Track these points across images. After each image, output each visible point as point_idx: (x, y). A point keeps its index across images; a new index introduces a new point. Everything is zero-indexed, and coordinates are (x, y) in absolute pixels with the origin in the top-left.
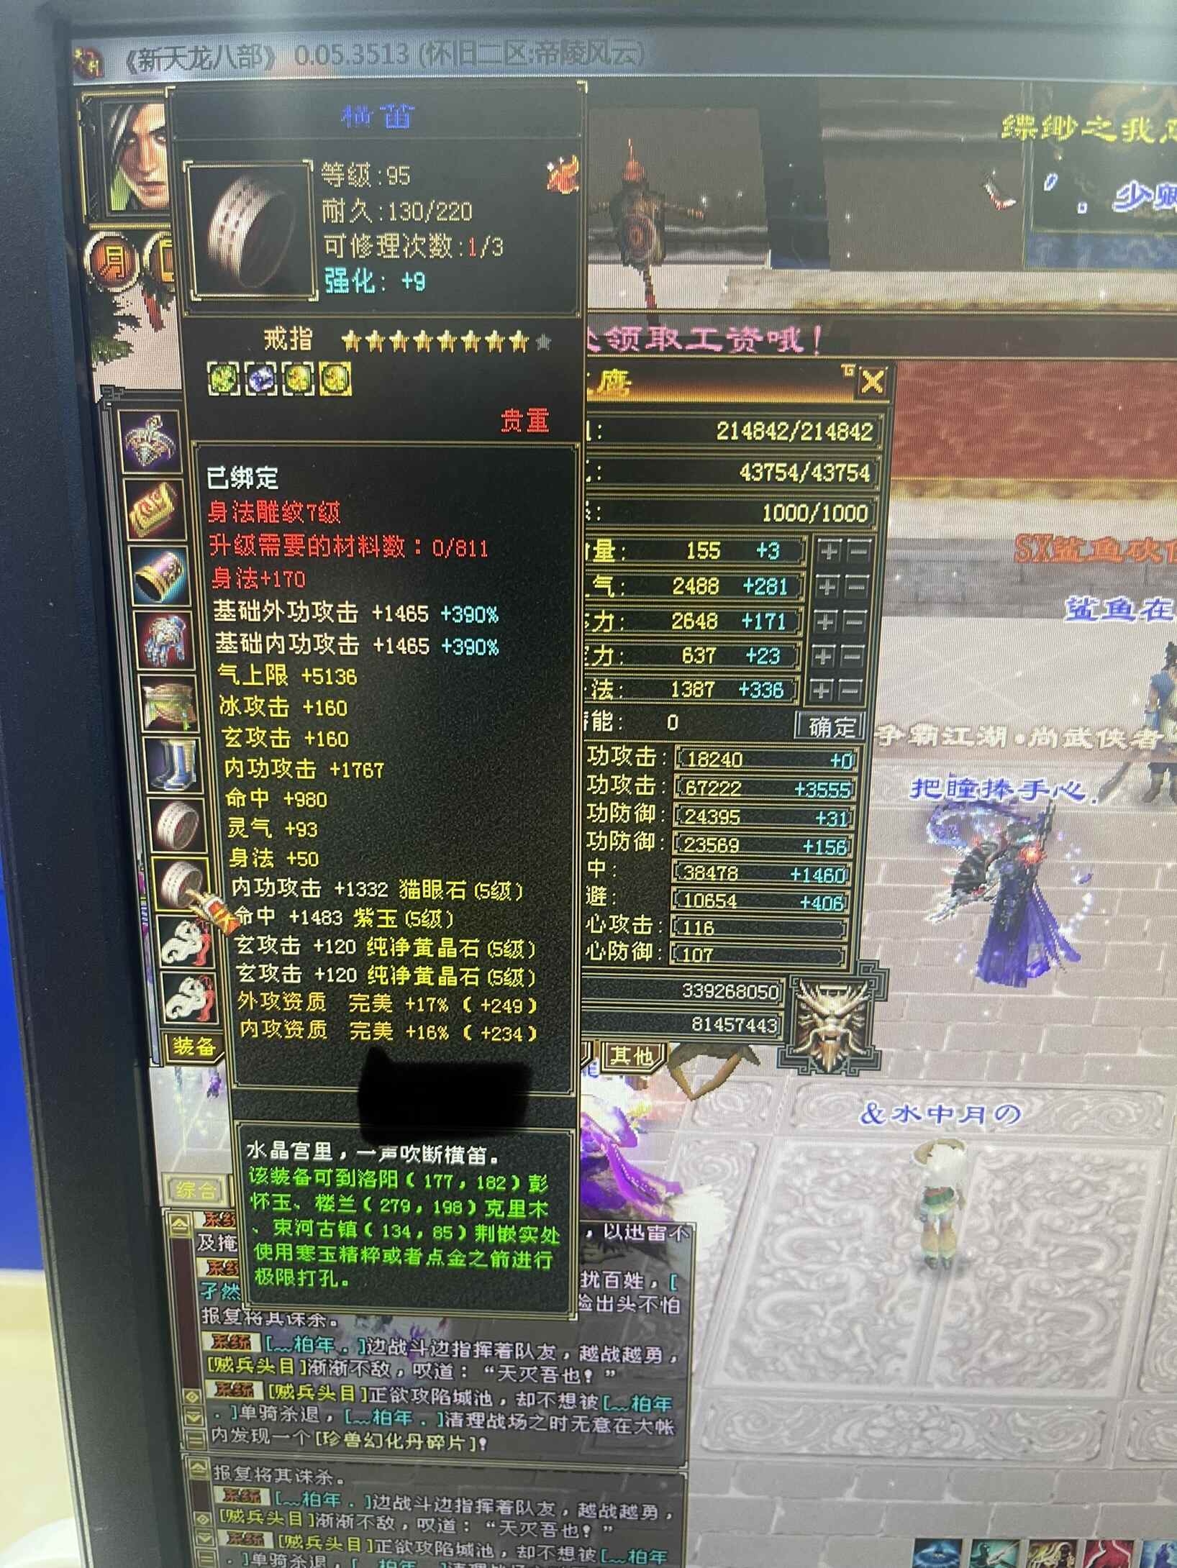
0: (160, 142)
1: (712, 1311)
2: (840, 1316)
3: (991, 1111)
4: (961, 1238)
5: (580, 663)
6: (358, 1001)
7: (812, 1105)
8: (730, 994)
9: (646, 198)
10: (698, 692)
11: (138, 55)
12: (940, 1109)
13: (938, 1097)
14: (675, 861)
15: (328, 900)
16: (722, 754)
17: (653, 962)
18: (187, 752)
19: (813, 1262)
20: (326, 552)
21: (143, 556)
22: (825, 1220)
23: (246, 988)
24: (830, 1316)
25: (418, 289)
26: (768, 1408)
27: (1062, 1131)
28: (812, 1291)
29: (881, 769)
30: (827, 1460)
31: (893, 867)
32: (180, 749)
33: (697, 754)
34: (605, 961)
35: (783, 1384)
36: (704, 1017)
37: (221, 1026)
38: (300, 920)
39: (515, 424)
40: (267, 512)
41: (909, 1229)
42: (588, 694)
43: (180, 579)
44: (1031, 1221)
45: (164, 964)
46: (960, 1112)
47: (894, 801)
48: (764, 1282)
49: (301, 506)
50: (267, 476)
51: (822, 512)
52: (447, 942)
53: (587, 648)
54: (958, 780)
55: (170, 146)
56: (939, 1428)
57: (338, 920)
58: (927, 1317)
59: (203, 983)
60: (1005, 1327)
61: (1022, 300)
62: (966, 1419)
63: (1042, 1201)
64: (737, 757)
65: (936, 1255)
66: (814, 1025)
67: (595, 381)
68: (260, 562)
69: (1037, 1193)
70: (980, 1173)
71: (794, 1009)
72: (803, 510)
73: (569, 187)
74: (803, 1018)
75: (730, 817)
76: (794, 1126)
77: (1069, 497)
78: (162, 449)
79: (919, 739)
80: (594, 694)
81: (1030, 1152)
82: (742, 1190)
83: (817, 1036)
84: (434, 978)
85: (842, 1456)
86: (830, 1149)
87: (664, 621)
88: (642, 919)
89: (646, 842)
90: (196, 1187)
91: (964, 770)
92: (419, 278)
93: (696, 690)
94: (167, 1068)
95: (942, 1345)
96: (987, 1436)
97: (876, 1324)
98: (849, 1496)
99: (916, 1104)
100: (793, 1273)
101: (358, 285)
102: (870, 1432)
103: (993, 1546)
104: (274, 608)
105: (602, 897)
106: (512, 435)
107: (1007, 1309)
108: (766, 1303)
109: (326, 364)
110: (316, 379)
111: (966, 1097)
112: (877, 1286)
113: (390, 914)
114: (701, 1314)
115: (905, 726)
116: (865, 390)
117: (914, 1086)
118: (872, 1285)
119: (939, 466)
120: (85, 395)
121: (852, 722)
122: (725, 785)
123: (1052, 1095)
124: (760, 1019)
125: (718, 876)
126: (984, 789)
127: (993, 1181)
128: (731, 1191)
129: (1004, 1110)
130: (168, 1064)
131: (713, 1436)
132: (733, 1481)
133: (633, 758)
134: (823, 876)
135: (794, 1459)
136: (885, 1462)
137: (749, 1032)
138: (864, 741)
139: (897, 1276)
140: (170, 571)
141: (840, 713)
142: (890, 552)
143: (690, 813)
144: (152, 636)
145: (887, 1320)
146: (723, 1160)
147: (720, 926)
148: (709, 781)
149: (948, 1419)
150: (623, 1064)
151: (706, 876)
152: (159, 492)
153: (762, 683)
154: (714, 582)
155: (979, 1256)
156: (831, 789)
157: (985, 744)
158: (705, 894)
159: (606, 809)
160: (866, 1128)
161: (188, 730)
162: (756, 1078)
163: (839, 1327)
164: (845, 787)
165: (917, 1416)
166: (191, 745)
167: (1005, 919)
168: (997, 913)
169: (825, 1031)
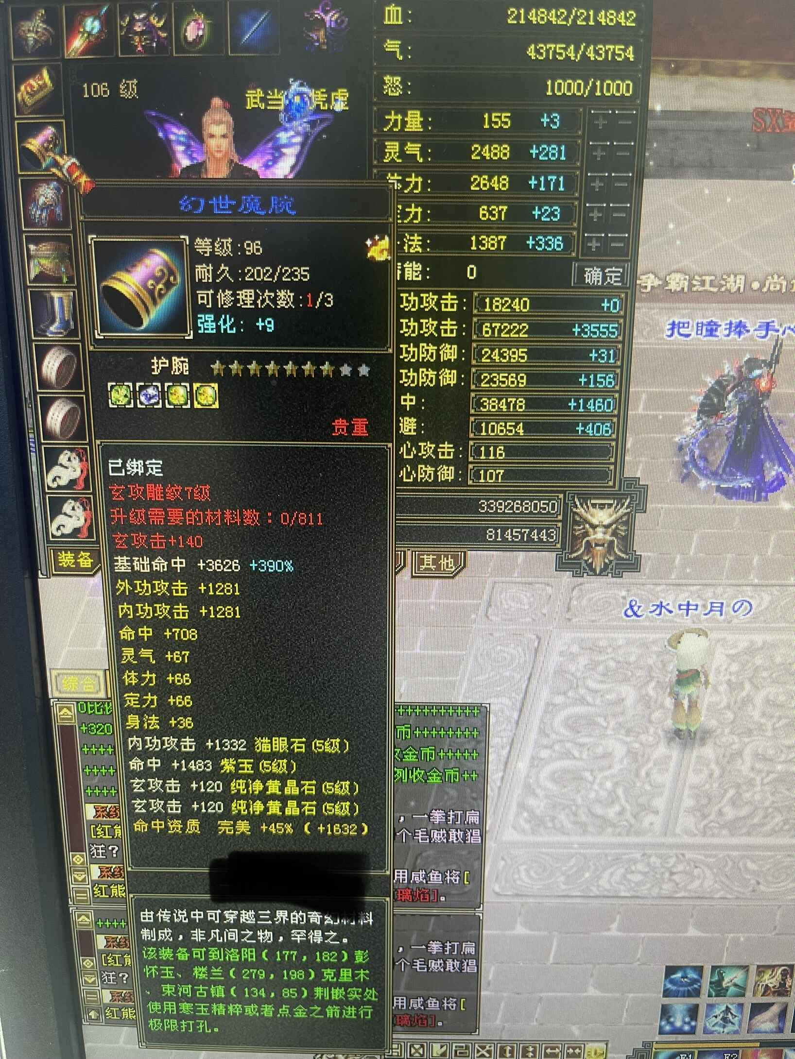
1: (503, 778)
3: (728, 606)
4: (704, 712)
5: (394, 220)
7: (584, 602)
8: (518, 509)
10: (493, 245)
12: (688, 604)
13: (687, 594)
14: (473, 394)
16: (513, 299)
17: (454, 483)
18: (65, 302)
19: (586, 736)
21: (28, 130)
22: (595, 699)
24: (598, 780)
26: (547, 858)
27: (787, 621)
28: (581, 759)
29: (642, 312)
30: (595, 901)
31: (651, 397)
32: (60, 299)
33: (492, 299)
34: (415, 482)
35: (560, 838)
36: (496, 529)
37: (98, 542)
41: (662, 706)
42: (401, 248)
44: (759, 699)
45: (49, 488)
46: (704, 606)
47: (653, 340)
48: (545, 754)
51: (594, 87)
53: (400, 207)
54: (705, 321)
56: (684, 872)
58: (676, 779)
59: (82, 504)
60: (738, 786)
62: (706, 865)
63: (769, 680)
64: (525, 302)
65: (684, 728)
66: (586, 534)
69: (765, 674)
70: (719, 659)
71: (570, 520)
72: (579, 85)
74: (577, 528)
75: (518, 355)
76: (569, 620)
78: (45, 38)
79: (673, 286)
80: (406, 248)
81: (759, 639)
82: (528, 676)
83: (589, 545)
85: (608, 897)
86: (598, 639)
87: (464, 182)
88: (446, 445)
89: (449, 378)
90: (78, 681)
91: (709, 313)
93: (491, 243)
94: (53, 578)
95: (688, 802)
96: (723, 879)
97: (635, 786)
98: (614, 931)
99: (670, 599)
100: (568, 745)
102: (629, 876)
103: (727, 971)
105: (413, 426)
107: (740, 771)
108: (547, 771)
111: (709, 593)
112: (636, 753)
114: (494, 781)
115: (662, 275)
117: (667, 585)
118: (632, 754)
119: (691, 49)
121: (619, 272)
122: (515, 327)
123: (778, 591)
124: (542, 529)
125: (508, 408)
126: (726, 329)
127: (730, 664)
128: (517, 676)
129: (739, 604)
130: (53, 575)
131: (503, 883)
132: (519, 920)
133: (438, 304)
134: (594, 405)
135: (569, 901)
136: (641, 902)
137: (532, 540)
138: (629, 288)
139: (652, 746)
140: (49, 142)
141: (608, 264)
142: (651, 123)
143: (486, 352)
144: (35, 200)
145: (644, 783)
146: (512, 651)
147: (510, 451)
148: (502, 324)
149: (692, 864)
150: (430, 569)
151: (499, 408)
152: (41, 75)
153: (545, 237)
154: (506, 148)
155: (718, 727)
156: (601, 330)
157: (726, 290)
158: (497, 423)
159: (416, 349)
160: (628, 621)
161: (67, 283)
162: (539, 580)
163: (605, 790)
164: (613, 328)
165: (667, 863)
166: (69, 296)
167: (740, 441)
168: (735, 437)
169: (595, 539)
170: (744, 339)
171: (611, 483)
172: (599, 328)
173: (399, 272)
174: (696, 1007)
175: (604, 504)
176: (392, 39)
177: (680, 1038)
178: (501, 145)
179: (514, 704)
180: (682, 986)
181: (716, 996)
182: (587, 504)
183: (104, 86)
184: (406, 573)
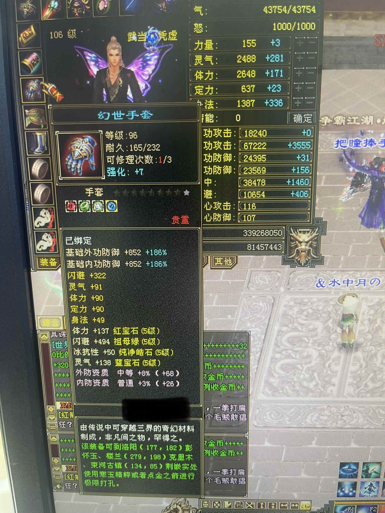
1: (257, 368)
2: (309, 369)
7: (296, 280)
8: (263, 234)
10: (248, 104)
12: (348, 281)
13: (347, 275)
14: (240, 178)
16: (258, 131)
17: (231, 222)
18: (43, 137)
19: (298, 347)
21: (24, 55)
22: (302, 328)
24: (304, 370)
26: (279, 408)
28: (297, 359)
29: (322, 136)
30: (304, 430)
31: (328, 178)
32: (40, 136)
33: (248, 131)
34: (212, 222)
35: (285, 398)
36: (252, 244)
37: (59, 253)
41: (336, 332)
42: (203, 106)
43: (39, 63)
45: (36, 227)
46: (356, 281)
47: (327, 150)
48: (278, 356)
51: (297, 26)
54: (354, 139)
56: (348, 415)
58: (343, 368)
59: (51, 235)
60: (375, 372)
62: (360, 412)
64: (265, 132)
65: (347, 342)
66: (297, 246)
70: (364, 307)
72: (289, 25)
74: (292, 243)
75: (262, 158)
76: (289, 289)
79: (337, 122)
80: (206, 107)
82: (268, 318)
83: (298, 251)
85: (311, 428)
86: (304, 298)
87: (234, 74)
88: (227, 203)
89: (228, 170)
90: (50, 321)
94: (38, 271)
95: (350, 380)
96: (368, 418)
97: (323, 372)
98: (314, 445)
99: (339, 278)
100: (290, 352)
102: (321, 417)
103: (371, 465)
105: (211, 194)
107: (376, 364)
108: (279, 364)
111: (358, 275)
112: (323, 356)
114: (253, 370)
115: (332, 117)
117: (337, 271)
118: (321, 355)
121: (310, 116)
122: (260, 144)
124: (275, 244)
125: (257, 184)
126: (364, 143)
127: (369, 310)
128: (263, 317)
129: (373, 280)
130: (38, 270)
131: (258, 420)
132: (266, 439)
133: (222, 134)
134: (300, 182)
135: (291, 430)
136: (327, 430)
137: (270, 250)
138: (315, 124)
139: (331, 352)
140: (34, 60)
141: (304, 112)
142: (325, 42)
143: (246, 157)
144: (28, 89)
145: (327, 370)
146: (261, 305)
147: (258, 205)
148: (253, 143)
149: (352, 412)
150: (220, 265)
151: (252, 184)
152: (30, 28)
153: (274, 100)
154: (254, 57)
155: (364, 342)
156: (302, 145)
157: (364, 123)
158: (252, 192)
159: (211, 156)
160: (318, 289)
161: (43, 128)
162: (274, 269)
163: (308, 374)
164: (308, 144)
165: (340, 411)
166: (44, 134)
167: (372, 198)
168: (370, 196)
169: (301, 248)
170: (373, 148)
171: (309, 221)
172: (301, 144)
173: (203, 119)
174: (356, 483)
175: (305, 231)
176: (198, 6)
177: (348, 499)
178: (251, 55)
179: (262, 331)
180: (349, 473)
181: (366, 478)
182: (297, 231)
183: (60, 33)
184: (208, 267)
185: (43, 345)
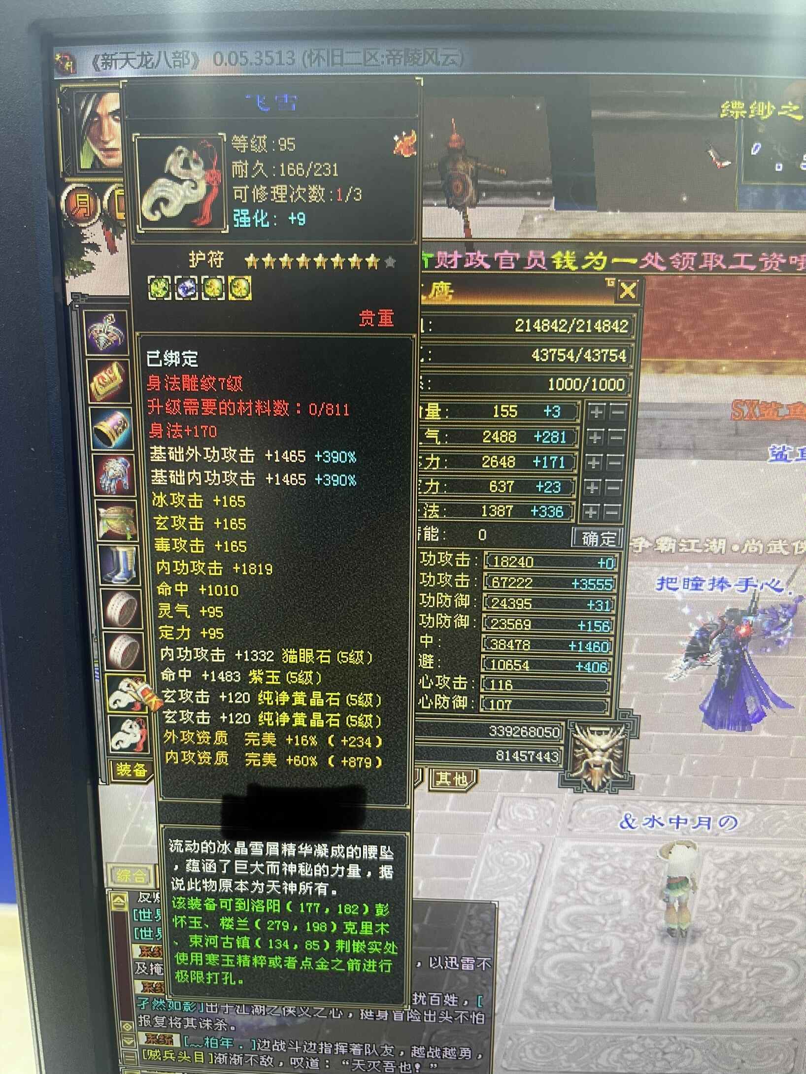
0: (116, 120)
1: (510, 968)
2: (605, 971)
4: (694, 914)
5: (415, 492)
6: (252, 737)
7: (584, 815)
8: (524, 734)
9: (464, 160)
10: (501, 513)
11: (101, 57)
12: (678, 818)
13: (677, 810)
14: (484, 636)
15: (230, 664)
16: (519, 558)
17: (467, 710)
18: (129, 555)
19: (584, 932)
20: (232, 412)
21: (99, 414)
22: (594, 900)
23: (170, 727)
24: (597, 972)
25: (300, 224)
26: (551, 1039)
27: (768, 835)
28: (582, 952)
29: (633, 569)
31: (643, 641)
32: (124, 553)
33: (500, 557)
34: (433, 709)
35: (562, 1021)
36: (505, 751)
37: (151, 755)
38: (210, 678)
39: (369, 321)
40: (189, 383)
41: (655, 907)
42: (421, 514)
43: (125, 432)
44: (745, 902)
45: (111, 709)
46: (693, 820)
47: (643, 593)
48: (548, 946)
49: (214, 379)
50: (190, 357)
51: (591, 384)
52: (317, 694)
53: (420, 481)
54: (691, 577)
55: (123, 122)
56: (676, 1052)
57: (237, 679)
58: (669, 973)
59: (139, 723)
60: (726, 979)
61: (736, 232)
62: (696, 1046)
63: (753, 886)
64: (529, 560)
65: (676, 927)
66: (586, 757)
67: (427, 290)
68: (185, 419)
69: (750, 881)
70: (708, 866)
71: (571, 744)
72: (578, 382)
73: (409, 153)
74: (577, 751)
75: (524, 603)
76: (570, 830)
77: (771, 373)
78: (114, 338)
79: (662, 548)
80: (425, 514)
81: (744, 851)
82: (532, 878)
83: (588, 766)
84: (307, 721)
86: (598, 847)
87: (476, 462)
88: (460, 678)
89: (463, 622)
90: (131, 874)
91: (695, 570)
92: (301, 216)
93: (500, 511)
94: (111, 785)
95: (680, 992)
97: (631, 978)
99: (660, 813)
100: (570, 939)
101: (257, 221)
102: (626, 1056)
104: (193, 452)
105: (431, 661)
106: (368, 329)
107: (727, 966)
108: (550, 962)
109: (233, 277)
110: (226, 288)
111: (697, 810)
112: (632, 949)
113: (275, 674)
114: (502, 969)
115: (652, 538)
116: (622, 296)
117: (659, 801)
118: (628, 949)
119: (677, 351)
120: (61, 300)
121: (613, 536)
122: (520, 581)
123: (761, 809)
124: (546, 752)
125: (516, 647)
126: (709, 584)
127: (718, 872)
128: (524, 878)
129: (726, 819)
130: (112, 782)
131: (510, 1060)
133: (453, 561)
134: (592, 647)
137: (538, 761)
138: (622, 549)
140: (119, 425)
141: (605, 529)
142: (641, 412)
143: (495, 601)
144: (105, 472)
145: (639, 975)
146: (518, 855)
147: (516, 684)
148: (509, 578)
149: (683, 1047)
150: (446, 785)
151: (507, 647)
152: (112, 369)
153: (547, 506)
154: (513, 434)
155: (707, 927)
156: (598, 584)
157: (710, 551)
158: (506, 660)
159: (434, 598)
160: (623, 832)
161: (131, 540)
162: (542, 795)
163: (603, 980)
164: (608, 582)
165: (661, 1044)
166: (132, 551)
167: (724, 679)
168: (719, 675)
169: (594, 761)
170: (726, 593)
172: (595, 582)
175: (601, 731)
178: (508, 431)
179: (520, 902)
182: (586, 731)
184: (424, 787)
185: (115, 914)
